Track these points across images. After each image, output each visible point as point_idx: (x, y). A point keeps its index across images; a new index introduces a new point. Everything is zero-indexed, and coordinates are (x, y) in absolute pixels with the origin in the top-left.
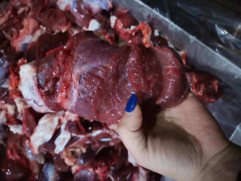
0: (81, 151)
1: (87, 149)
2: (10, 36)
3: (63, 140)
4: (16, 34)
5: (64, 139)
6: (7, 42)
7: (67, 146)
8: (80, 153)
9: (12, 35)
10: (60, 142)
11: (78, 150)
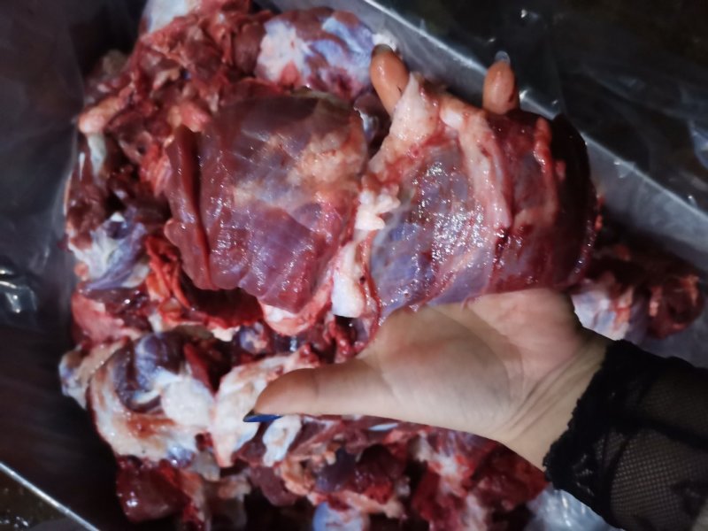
0: (324, 461)
1: (338, 454)
2: (137, 154)
3: (282, 434)
4: (155, 147)
5: (285, 430)
6: (131, 169)
7: (293, 448)
8: (321, 465)
9: (142, 151)
10: (276, 439)
11: (316, 459)
